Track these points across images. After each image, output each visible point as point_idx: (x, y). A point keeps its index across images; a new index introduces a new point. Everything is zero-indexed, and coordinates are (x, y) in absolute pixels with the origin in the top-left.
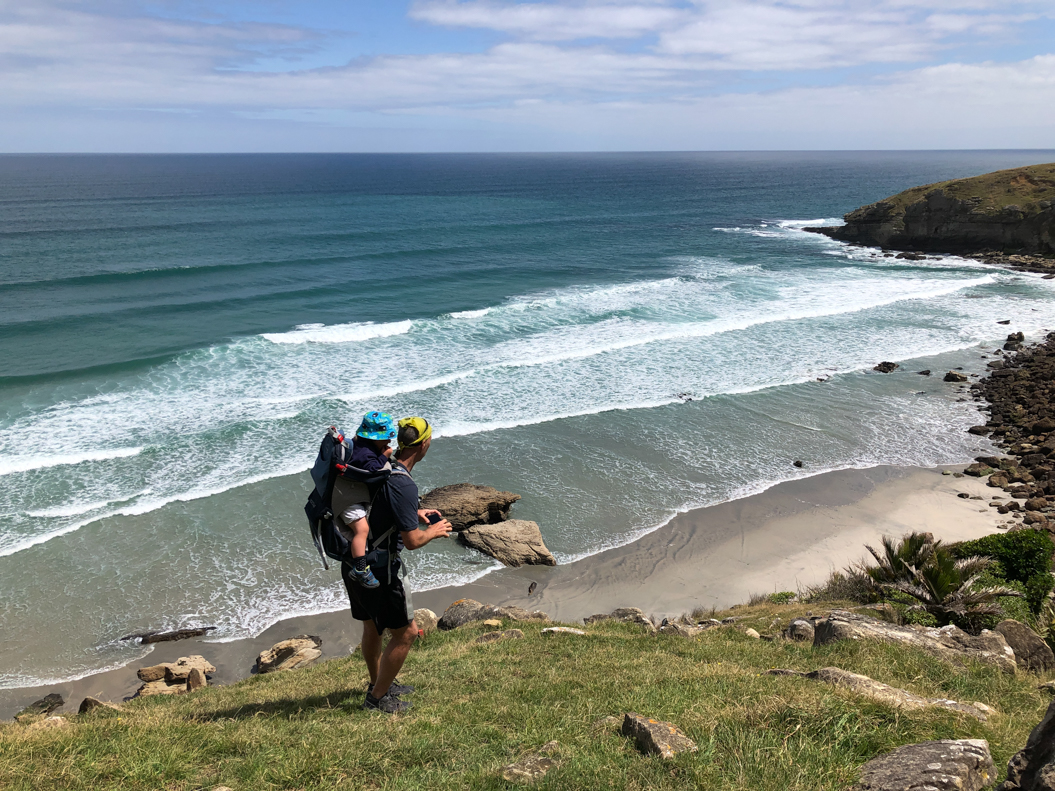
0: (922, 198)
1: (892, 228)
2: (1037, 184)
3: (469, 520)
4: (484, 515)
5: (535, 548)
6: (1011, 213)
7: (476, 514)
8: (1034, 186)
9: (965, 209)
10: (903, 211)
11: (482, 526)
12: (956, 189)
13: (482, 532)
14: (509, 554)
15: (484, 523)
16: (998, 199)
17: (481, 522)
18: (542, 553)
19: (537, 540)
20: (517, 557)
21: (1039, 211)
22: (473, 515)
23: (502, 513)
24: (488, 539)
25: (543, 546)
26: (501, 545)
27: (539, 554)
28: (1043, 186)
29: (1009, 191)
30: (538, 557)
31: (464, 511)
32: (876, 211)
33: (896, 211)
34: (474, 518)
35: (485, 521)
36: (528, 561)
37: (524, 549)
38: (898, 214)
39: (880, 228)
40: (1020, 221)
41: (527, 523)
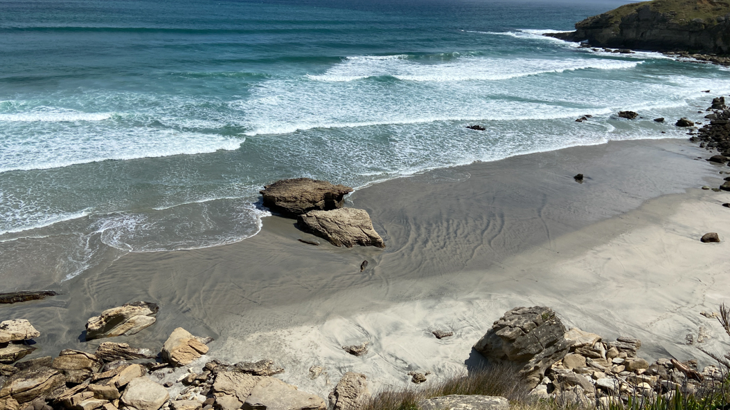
0: (634, 11)
1: (610, 33)
2: (715, 5)
3: (308, 206)
4: (321, 203)
5: (367, 231)
6: (697, 24)
7: (314, 202)
8: (713, 6)
9: (664, 20)
10: (619, 20)
11: (319, 211)
12: (659, 6)
13: (318, 216)
14: (343, 236)
15: (320, 209)
16: (688, 14)
17: (318, 208)
18: (372, 235)
19: (368, 224)
20: (350, 239)
21: (716, 23)
22: (311, 202)
23: (336, 202)
24: (324, 222)
25: (373, 230)
26: (336, 227)
27: (370, 237)
28: (719, 6)
29: (696, 9)
30: (368, 239)
31: (303, 199)
32: (600, 20)
33: (615, 20)
34: (311, 205)
35: (321, 208)
36: (360, 242)
37: (357, 232)
38: (616, 22)
39: (602, 32)
40: (702, 30)
41: (359, 211)
